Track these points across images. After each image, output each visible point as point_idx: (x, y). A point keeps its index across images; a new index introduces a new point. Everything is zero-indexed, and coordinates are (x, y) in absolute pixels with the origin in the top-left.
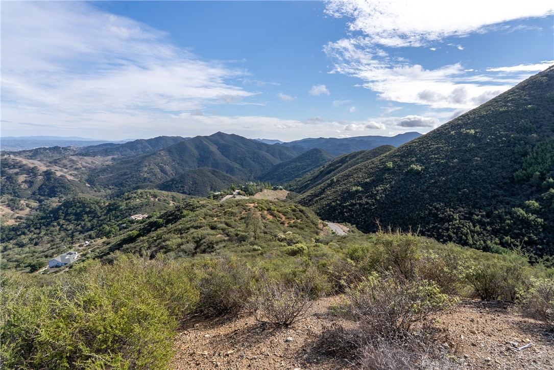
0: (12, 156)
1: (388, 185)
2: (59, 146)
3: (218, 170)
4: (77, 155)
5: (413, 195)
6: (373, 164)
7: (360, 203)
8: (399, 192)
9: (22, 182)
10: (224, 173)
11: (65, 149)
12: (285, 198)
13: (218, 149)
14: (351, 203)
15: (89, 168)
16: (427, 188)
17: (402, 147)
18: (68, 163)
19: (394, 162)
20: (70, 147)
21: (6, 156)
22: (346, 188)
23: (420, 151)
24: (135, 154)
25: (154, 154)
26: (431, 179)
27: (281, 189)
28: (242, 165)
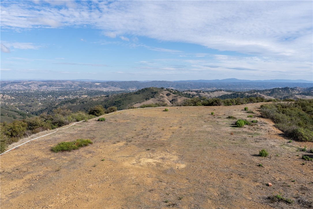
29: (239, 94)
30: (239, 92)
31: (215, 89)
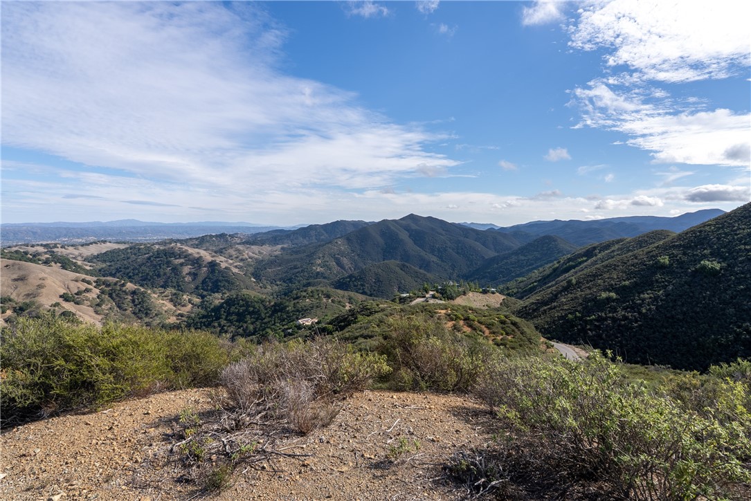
0: (178, 244)
1: (661, 292)
2: (226, 233)
3: (408, 265)
4: (243, 243)
5: (705, 308)
6: (636, 258)
7: (613, 317)
8: (679, 303)
9: (186, 274)
10: (417, 269)
11: (232, 236)
12: (499, 306)
13: (410, 236)
14: (599, 316)
15: (256, 259)
16: (732, 298)
17: (687, 233)
18: (234, 253)
19: (672, 256)
20: (237, 234)
21: (173, 245)
22: (591, 294)
23: (719, 239)
24: (307, 243)
25: (330, 242)
26: (740, 284)
27: (493, 293)
28: (441, 258)
29: (142, 247)
30: (141, 244)
31: (92, 239)
